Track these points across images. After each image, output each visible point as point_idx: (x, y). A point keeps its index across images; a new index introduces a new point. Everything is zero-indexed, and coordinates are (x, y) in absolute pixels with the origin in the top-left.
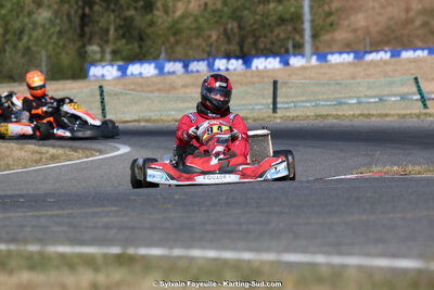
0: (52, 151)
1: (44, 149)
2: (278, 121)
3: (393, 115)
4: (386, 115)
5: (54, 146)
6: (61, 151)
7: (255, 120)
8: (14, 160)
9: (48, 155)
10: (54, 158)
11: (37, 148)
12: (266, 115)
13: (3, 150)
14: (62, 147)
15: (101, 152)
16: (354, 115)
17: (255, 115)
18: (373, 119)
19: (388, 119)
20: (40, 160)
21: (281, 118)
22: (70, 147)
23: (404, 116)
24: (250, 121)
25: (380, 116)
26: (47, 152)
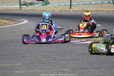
0: (5, 21)
1: (2, 21)
2: (71, 12)
3: (105, 11)
4: (103, 11)
5: (5, 19)
6: (7, 22)
7: (65, 11)
9: (3, 23)
10: (5, 24)
12: (68, 10)
14: (8, 20)
15: (19, 22)
16: (94, 11)
17: (65, 10)
18: (99, 12)
19: (104, 12)
20: (1, 25)
21: (73, 11)
23: (108, 11)
24: (63, 11)
25: (101, 11)
26: (3, 22)
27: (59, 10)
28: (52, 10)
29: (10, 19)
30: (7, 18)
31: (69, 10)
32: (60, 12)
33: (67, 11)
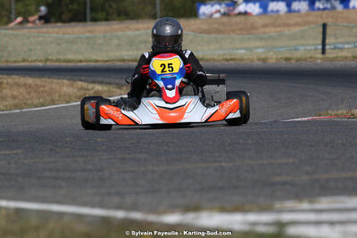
1: (90, 86)
2: (319, 61)
5: (101, 83)
7: (298, 60)
8: (60, 96)
11: (85, 85)
12: (308, 56)
13: (54, 86)
14: (110, 84)
22: (117, 84)
26: (93, 89)
27: (281, 58)
28: (259, 60)
29: (117, 81)
30: (107, 80)
31: (311, 57)
32: (284, 62)
33: (305, 60)
